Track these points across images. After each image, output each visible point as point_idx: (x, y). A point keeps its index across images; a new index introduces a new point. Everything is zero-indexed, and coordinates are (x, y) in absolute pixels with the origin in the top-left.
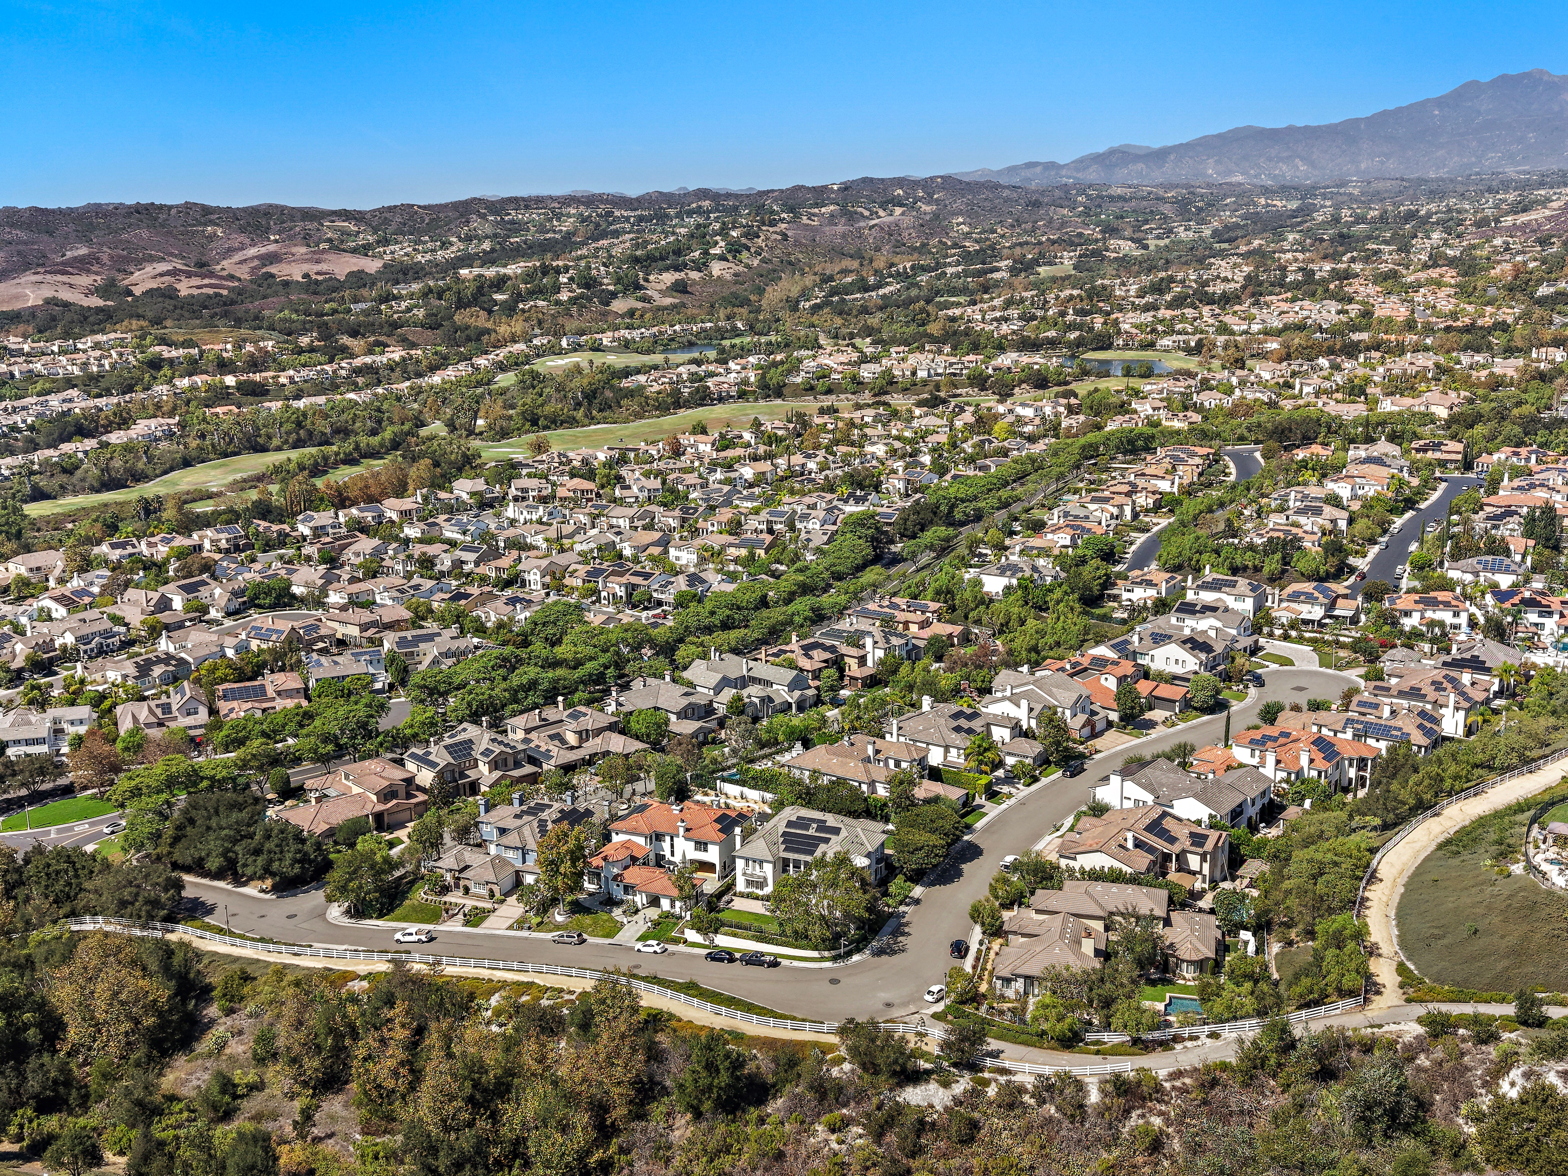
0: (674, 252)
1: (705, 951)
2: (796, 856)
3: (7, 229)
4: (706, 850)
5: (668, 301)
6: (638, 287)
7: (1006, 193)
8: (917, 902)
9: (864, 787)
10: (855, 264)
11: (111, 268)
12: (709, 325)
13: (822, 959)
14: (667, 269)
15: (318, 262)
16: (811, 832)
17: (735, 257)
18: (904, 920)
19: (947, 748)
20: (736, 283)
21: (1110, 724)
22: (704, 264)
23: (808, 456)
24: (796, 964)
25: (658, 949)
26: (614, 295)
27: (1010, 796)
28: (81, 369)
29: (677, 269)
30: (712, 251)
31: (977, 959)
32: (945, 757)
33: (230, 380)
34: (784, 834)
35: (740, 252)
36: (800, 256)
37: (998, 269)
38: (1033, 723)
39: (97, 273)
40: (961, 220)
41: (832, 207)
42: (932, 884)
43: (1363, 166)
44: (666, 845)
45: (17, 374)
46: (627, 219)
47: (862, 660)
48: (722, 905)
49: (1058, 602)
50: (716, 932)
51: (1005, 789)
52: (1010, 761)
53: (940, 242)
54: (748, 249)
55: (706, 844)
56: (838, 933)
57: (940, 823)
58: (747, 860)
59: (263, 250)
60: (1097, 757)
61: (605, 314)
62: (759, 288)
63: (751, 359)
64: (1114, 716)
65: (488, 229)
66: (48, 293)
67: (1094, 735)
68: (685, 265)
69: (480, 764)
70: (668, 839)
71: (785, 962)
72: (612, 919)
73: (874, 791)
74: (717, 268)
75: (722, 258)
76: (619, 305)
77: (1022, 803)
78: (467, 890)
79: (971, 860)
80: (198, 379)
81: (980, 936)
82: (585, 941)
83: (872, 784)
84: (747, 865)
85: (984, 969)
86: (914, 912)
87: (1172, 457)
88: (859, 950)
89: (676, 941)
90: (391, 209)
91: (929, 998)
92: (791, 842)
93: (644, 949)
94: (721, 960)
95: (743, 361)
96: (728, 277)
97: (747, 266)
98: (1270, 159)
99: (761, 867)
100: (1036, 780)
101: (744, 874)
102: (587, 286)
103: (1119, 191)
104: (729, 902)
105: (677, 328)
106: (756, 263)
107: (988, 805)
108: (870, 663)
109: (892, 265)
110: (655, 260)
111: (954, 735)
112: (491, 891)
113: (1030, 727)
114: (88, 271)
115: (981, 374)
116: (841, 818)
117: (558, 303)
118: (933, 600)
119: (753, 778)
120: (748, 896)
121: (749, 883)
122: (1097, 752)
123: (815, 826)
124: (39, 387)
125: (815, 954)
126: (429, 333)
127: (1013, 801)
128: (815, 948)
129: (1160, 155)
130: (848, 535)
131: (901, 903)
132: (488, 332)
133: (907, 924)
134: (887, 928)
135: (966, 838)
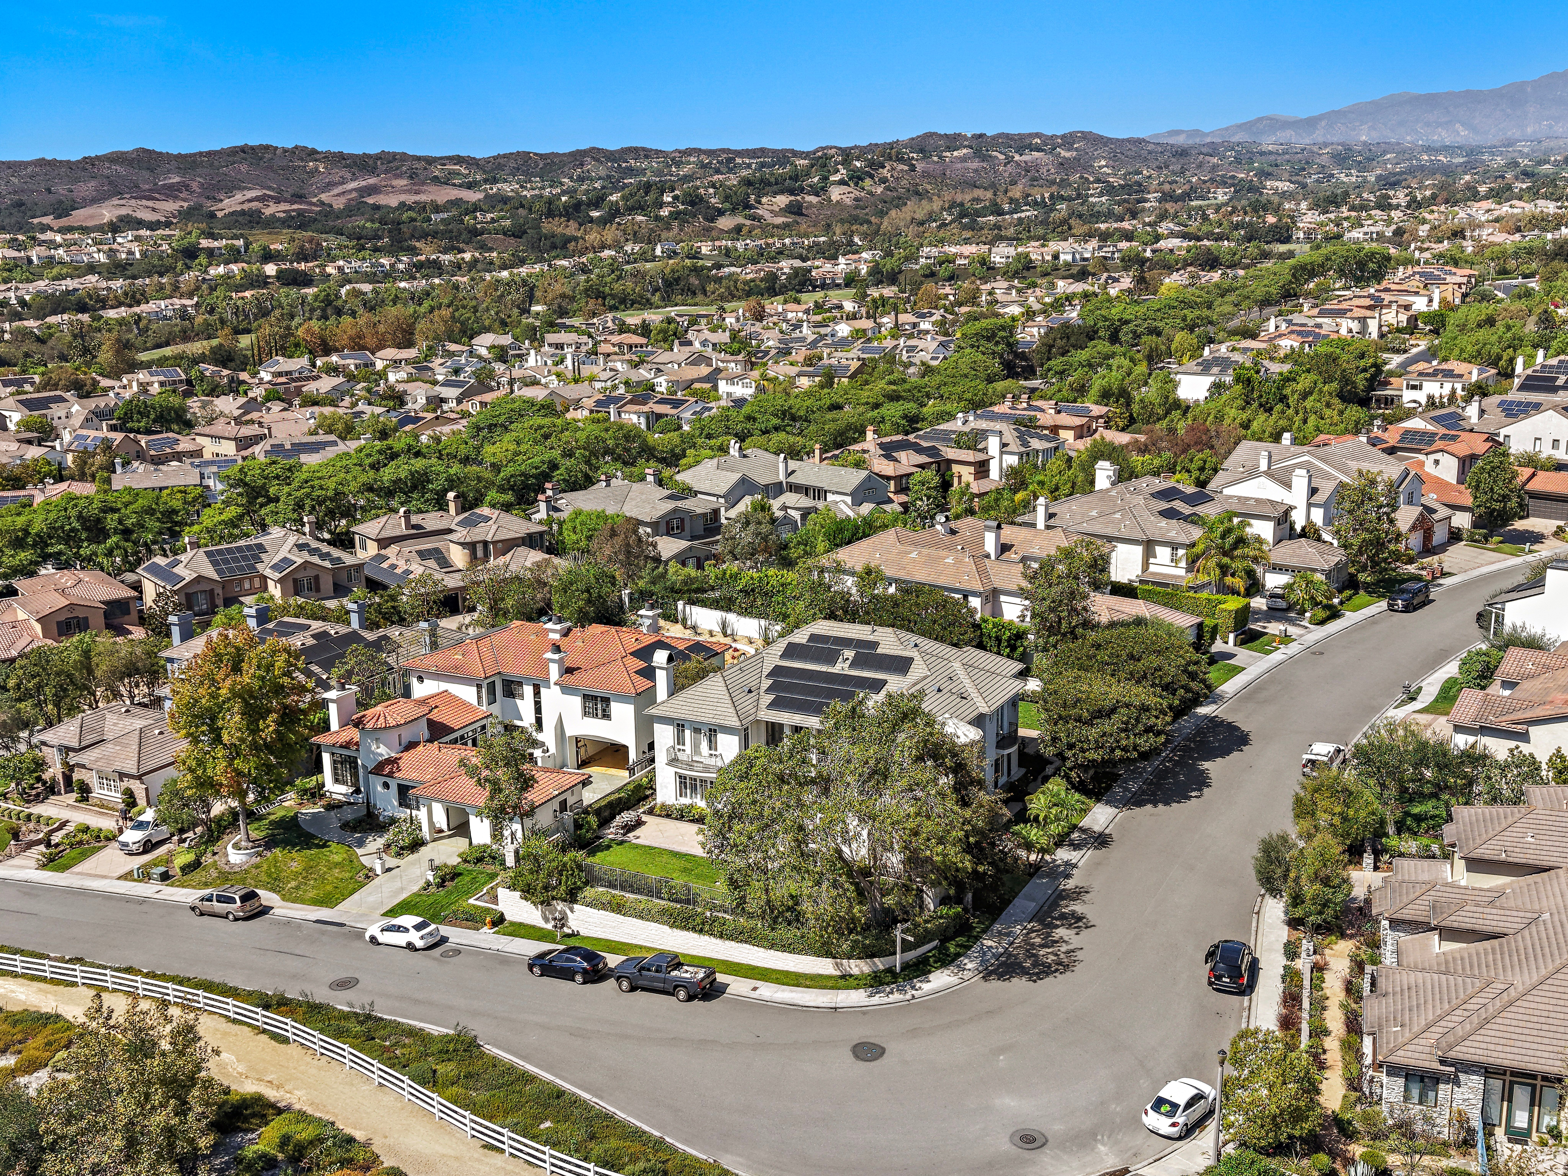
0: (791, 178)
1: (533, 948)
2: (798, 719)
3: (107, 165)
4: (606, 716)
5: (779, 220)
6: (748, 206)
7: (1150, 147)
8: (1101, 840)
9: (975, 602)
10: (989, 195)
11: (200, 195)
12: (822, 239)
13: (845, 981)
14: (782, 192)
15: (417, 193)
16: (841, 667)
17: (856, 184)
18: (1071, 884)
19: (1149, 546)
20: (856, 207)
21: (1455, 536)
22: (822, 189)
23: (923, 316)
24: (768, 991)
25: (415, 937)
26: (721, 213)
27: (1286, 639)
28: (109, 257)
29: (792, 192)
30: (832, 178)
31: (1291, 999)
32: (1146, 565)
33: (271, 269)
34: (777, 671)
35: (862, 180)
36: (929, 187)
37: (1146, 200)
38: (1318, 516)
39: (184, 200)
40: (1103, 163)
41: (965, 151)
42: (1137, 801)
43: (1529, 130)
44: (525, 705)
45: (35, 259)
46: (749, 166)
47: (982, 469)
48: (611, 832)
49: (1305, 395)
50: (572, 897)
51: (1274, 628)
52: (1274, 581)
53: (1081, 177)
54: (872, 177)
55: (606, 701)
56: (888, 911)
57: (1154, 661)
58: (680, 726)
59: (364, 183)
60: (1447, 581)
61: (709, 230)
62: (882, 211)
63: (864, 255)
64: (1462, 520)
65: (602, 172)
66: (123, 212)
67: (1429, 549)
68: (802, 190)
69: (271, 584)
70: (528, 690)
71: (738, 986)
72: (352, 861)
73: (997, 611)
74: (836, 193)
75: (842, 182)
76: (725, 223)
77: (1316, 652)
78: (85, 791)
79: (1224, 752)
80: (235, 268)
81: (1283, 933)
82: (265, 911)
83: (993, 596)
84: (680, 740)
85: (1319, 1032)
86: (1096, 865)
87: (1421, 274)
88: (945, 960)
89: (473, 920)
90: (504, 156)
91: (1161, 1123)
92: (789, 688)
93: (384, 938)
94: (567, 974)
95: (856, 256)
96: (848, 201)
97: (870, 193)
98: (1428, 124)
99: (712, 745)
100: (1334, 614)
101: (673, 761)
102: (692, 203)
103: (1270, 148)
104: (629, 828)
105: (787, 241)
106: (879, 190)
107: (1243, 655)
108: (994, 473)
109: (1028, 195)
110: (770, 184)
111: (1163, 523)
112: (129, 794)
113: (1309, 522)
114: (176, 198)
115: (1138, 255)
116: (915, 638)
117: (658, 218)
118: (1097, 403)
119: (746, 592)
120: (681, 815)
121: (685, 784)
122: (1444, 575)
123: (849, 654)
124: (55, 271)
125: (825, 966)
126: (512, 240)
127: (1293, 648)
128: (826, 951)
129: (1311, 123)
130: (968, 350)
131: (1061, 841)
132: (576, 239)
133: (1078, 894)
134: (1023, 904)
135: (1202, 710)
